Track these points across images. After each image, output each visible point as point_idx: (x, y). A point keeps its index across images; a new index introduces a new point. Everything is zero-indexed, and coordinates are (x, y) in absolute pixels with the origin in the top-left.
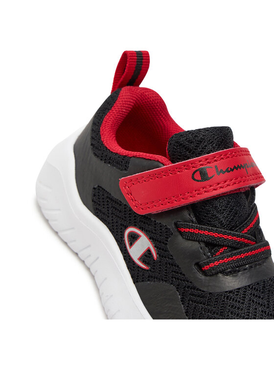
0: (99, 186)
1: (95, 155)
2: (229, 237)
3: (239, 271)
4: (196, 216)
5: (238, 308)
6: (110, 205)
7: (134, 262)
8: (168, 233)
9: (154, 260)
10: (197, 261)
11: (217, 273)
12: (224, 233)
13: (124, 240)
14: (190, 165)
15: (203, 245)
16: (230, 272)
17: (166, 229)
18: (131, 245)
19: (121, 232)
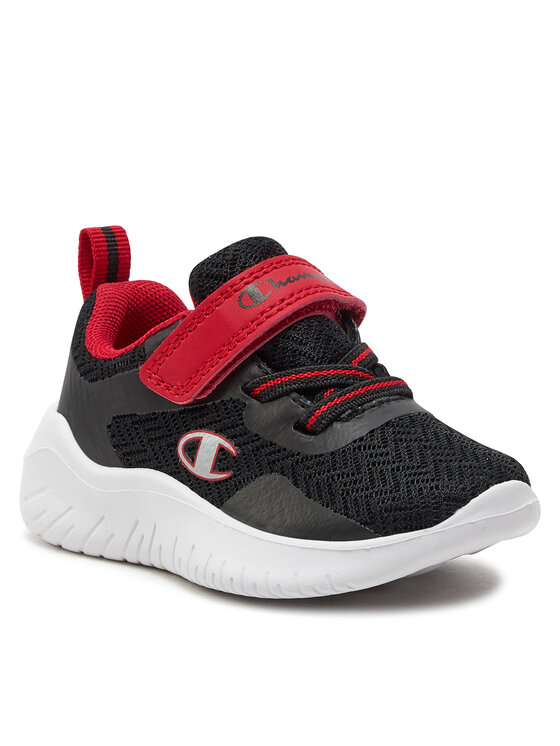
0: (114, 418)
1: (92, 381)
2: (330, 372)
3: (364, 411)
4: (269, 366)
5: (384, 463)
6: (141, 431)
7: (206, 481)
8: (239, 407)
9: (234, 458)
10: (295, 421)
11: (330, 423)
12: (320, 370)
13: (181, 462)
14: (229, 289)
15: (295, 395)
16: (350, 415)
17: (234, 402)
18: (193, 461)
19: (172, 456)
